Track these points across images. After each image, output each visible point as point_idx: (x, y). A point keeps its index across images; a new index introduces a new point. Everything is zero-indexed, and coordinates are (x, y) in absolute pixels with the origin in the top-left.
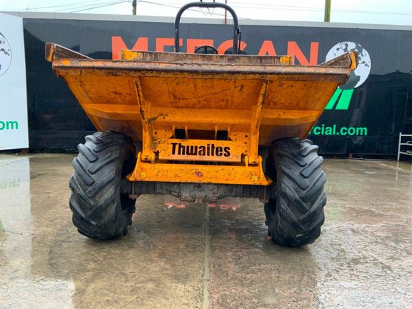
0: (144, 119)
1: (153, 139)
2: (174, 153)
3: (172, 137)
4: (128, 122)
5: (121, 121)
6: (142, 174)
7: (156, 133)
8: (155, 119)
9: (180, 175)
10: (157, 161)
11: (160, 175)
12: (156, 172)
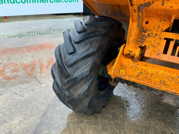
0: (132, 5)
1: (142, 30)
2: (165, 52)
3: (167, 31)
4: (118, 6)
5: (112, 5)
6: (121, 71)
7: (147, 23)
8: (149, 4)
9: (168, 83)
10: (142, 58)
11: (141, 76)
12: (137, 73)
